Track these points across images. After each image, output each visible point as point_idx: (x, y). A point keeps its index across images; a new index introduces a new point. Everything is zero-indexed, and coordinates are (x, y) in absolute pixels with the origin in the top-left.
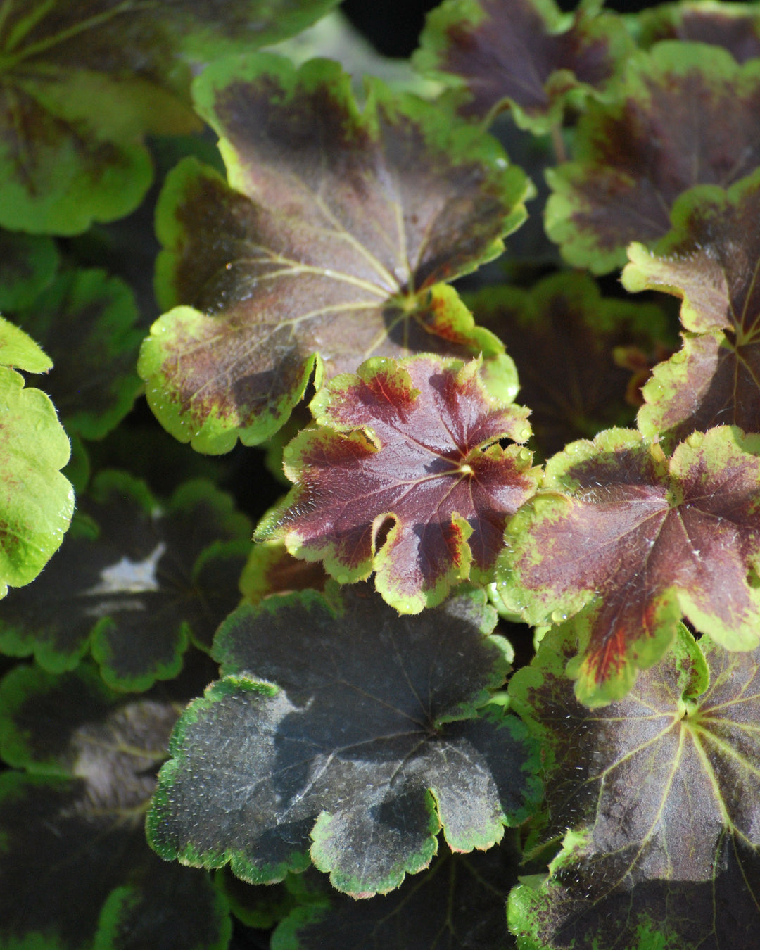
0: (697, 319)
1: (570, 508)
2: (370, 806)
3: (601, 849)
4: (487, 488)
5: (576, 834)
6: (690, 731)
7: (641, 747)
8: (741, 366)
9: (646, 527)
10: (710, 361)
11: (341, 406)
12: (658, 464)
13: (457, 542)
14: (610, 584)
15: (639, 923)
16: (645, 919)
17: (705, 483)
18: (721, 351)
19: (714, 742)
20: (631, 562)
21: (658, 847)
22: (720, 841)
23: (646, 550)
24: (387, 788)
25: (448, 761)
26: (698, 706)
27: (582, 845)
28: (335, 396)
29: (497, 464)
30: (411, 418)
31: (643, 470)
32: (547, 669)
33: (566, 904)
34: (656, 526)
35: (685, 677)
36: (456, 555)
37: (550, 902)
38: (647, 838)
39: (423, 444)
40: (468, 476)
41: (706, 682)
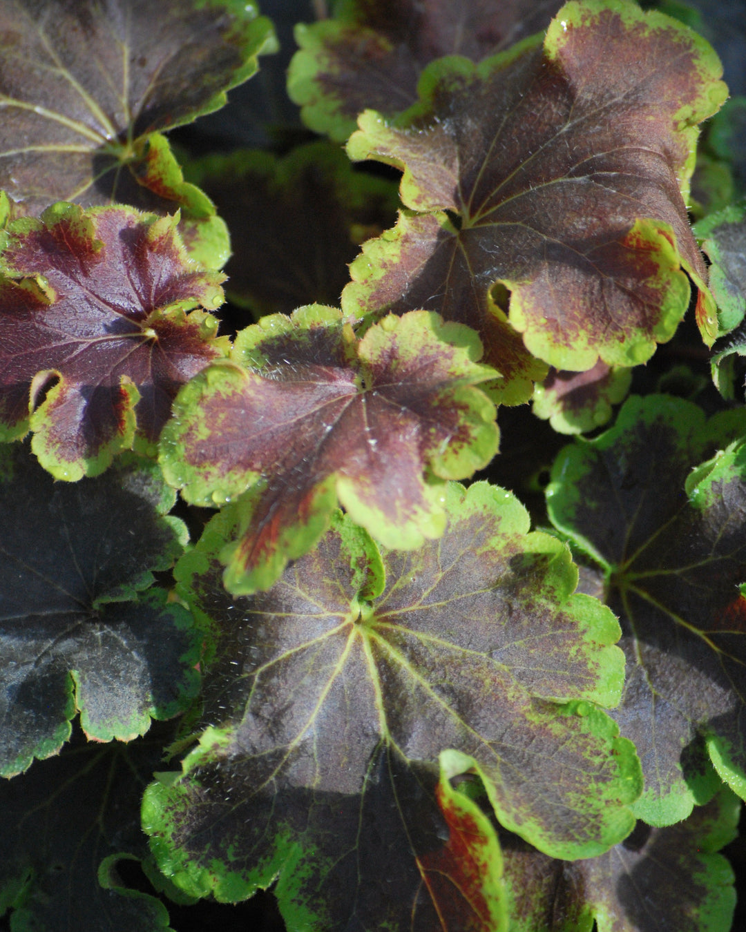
0: (419, 197)
1: (245, 382)
2: (9, 684)
3: (244, 750)
4: (168, 355)
5: (218, 731)
6: (362, 635)
7: (303, 646)
8: (458, 252)
9: (326, 410)
10: (426, 243)
11: (20, 251)
12: (348, 345)
13: (124, 408)
14: (277, 467)
15: (277, 832)
16: (285, 828)
17: (396, 369)
18: (442, 234)
19: (385, 649)
20: (303, 446)
21: (307, 753)
22: (376, 752)
23: (320, 435)
24: (31, 667)
25: (103, 645)
26: (374, 609)
27: (223, 743)
28: (14, 240)
29: (180, 330)
30: (93, 272)
31: (334, 350)
32: (213, 554)
33: (205, 806)
34: (337, 411)
35: (359, 576)
36: (121, 422)
37: (188, 803)
38: (295, 743)
39: (104, 301)
40: (152, 339)
41: (382, 583)
